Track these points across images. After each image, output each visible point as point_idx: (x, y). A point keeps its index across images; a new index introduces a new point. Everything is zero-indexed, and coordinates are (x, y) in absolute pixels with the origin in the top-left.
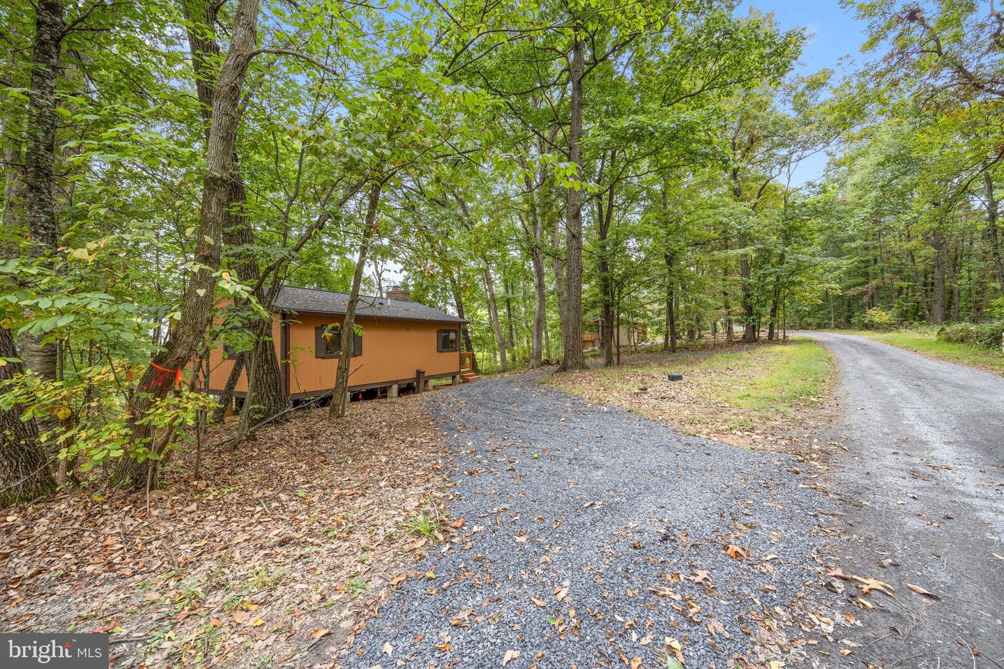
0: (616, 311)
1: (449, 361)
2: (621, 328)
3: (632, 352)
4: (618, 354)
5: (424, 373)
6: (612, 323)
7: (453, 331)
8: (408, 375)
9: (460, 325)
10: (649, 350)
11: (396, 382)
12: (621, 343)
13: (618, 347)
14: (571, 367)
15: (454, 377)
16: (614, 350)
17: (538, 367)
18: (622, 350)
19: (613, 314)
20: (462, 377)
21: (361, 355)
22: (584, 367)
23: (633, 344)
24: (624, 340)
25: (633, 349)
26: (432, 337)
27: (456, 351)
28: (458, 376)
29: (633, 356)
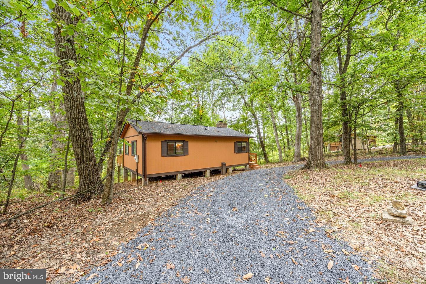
0: (353, 127)
1: (243, 158)
2: (357, 139)
3: (366, 154)
4: (355, 155)
5: (225, 164)
6: (350, 135)
7: (244, 142)
8: (216, 165)
9: (249, 139)
10: (380, 153)
11: (209, 169)
12: (357, 148)
13: (355, 150)
14: (313, 166)
15: (245, 166)
16: (352, 151)
17: (298, 161)
18: (358, 152)
19: (351, 129)
20: (250, 166)
21: (188, 155)
22: (324, 167)
23: (366, 148)
24: (359, 146)
25: (367, 151)
26: (231, 146)
27: (246, 152)
28: (248, 166)
29: (368, 156)
